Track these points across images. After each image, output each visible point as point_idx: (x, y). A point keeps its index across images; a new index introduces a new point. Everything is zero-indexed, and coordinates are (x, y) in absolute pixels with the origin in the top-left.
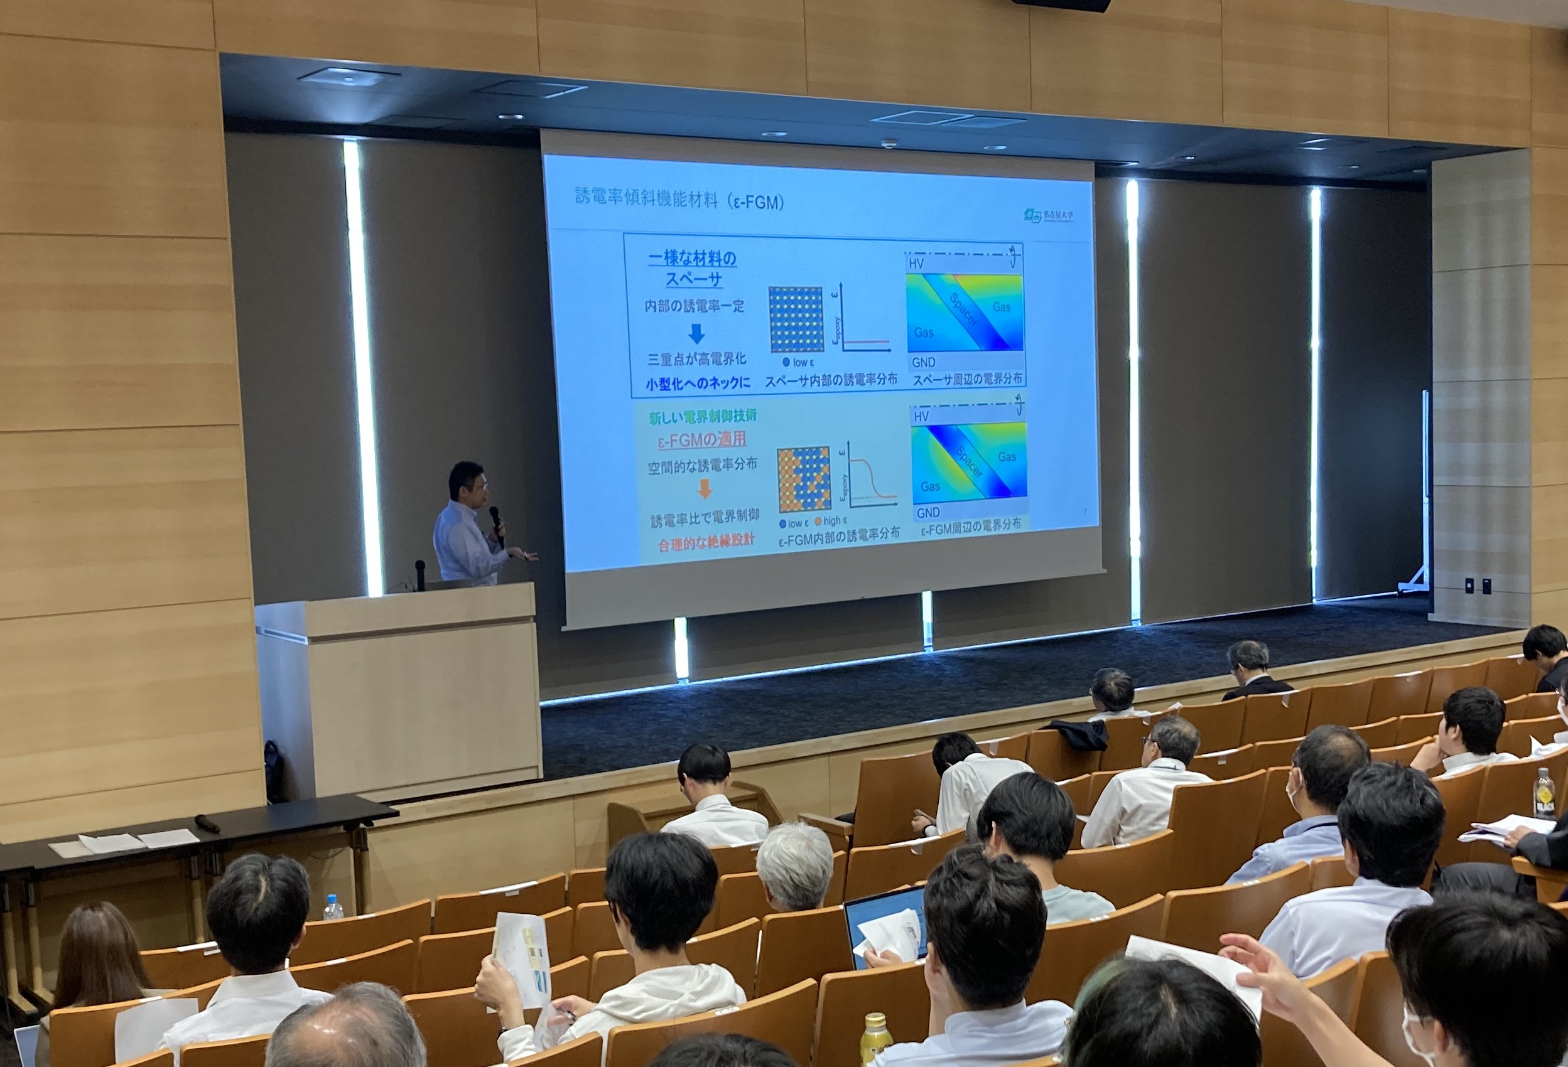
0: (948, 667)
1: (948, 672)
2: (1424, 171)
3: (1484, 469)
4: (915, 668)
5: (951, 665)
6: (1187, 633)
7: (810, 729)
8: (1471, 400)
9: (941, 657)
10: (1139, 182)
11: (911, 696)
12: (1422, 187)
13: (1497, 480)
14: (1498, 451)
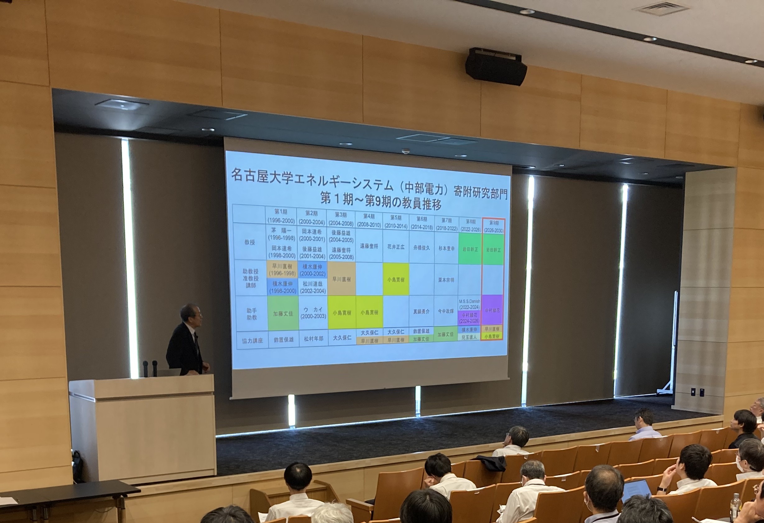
0: (427, 425)
1: (427, 428)
2: (682, 177)
3: (704, 333)
4: (411, 425)
5: (429, 424)
6: (549, 412)
7: (355, 455)
8: (700, 298)
9: (424, 420)
10: (535, 178)
11: (407, 439)
12: (680, 186)
13: (711, 338)
14: (712, 323)
